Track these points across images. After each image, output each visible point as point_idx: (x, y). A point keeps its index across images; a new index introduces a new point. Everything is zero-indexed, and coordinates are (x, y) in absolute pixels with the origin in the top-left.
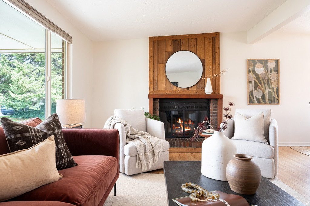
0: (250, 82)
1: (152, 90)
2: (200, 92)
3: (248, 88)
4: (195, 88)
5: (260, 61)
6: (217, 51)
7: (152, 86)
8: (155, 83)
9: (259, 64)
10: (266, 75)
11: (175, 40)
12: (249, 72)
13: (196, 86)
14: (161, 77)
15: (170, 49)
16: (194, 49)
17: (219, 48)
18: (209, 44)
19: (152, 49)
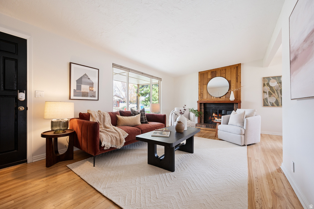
0: (264, 92)
1: (200, 99)
2: (227, 100)
3: (263, 96)
4: (224, 97)
5: (274, 78)
6: (239, 75)
7: (200, 96)
8: (202, 95)
9: (272, 80)
10: (280, 86)
11: (213, 72)
12: (264, 85)
13: (225, 96)
14: (205, 92)
15: (209, 77)
16: (224, 75)
17: (240, 73)
18: (234, 71)
19: (200, 78)
